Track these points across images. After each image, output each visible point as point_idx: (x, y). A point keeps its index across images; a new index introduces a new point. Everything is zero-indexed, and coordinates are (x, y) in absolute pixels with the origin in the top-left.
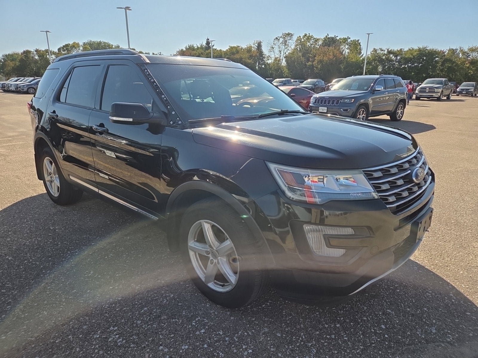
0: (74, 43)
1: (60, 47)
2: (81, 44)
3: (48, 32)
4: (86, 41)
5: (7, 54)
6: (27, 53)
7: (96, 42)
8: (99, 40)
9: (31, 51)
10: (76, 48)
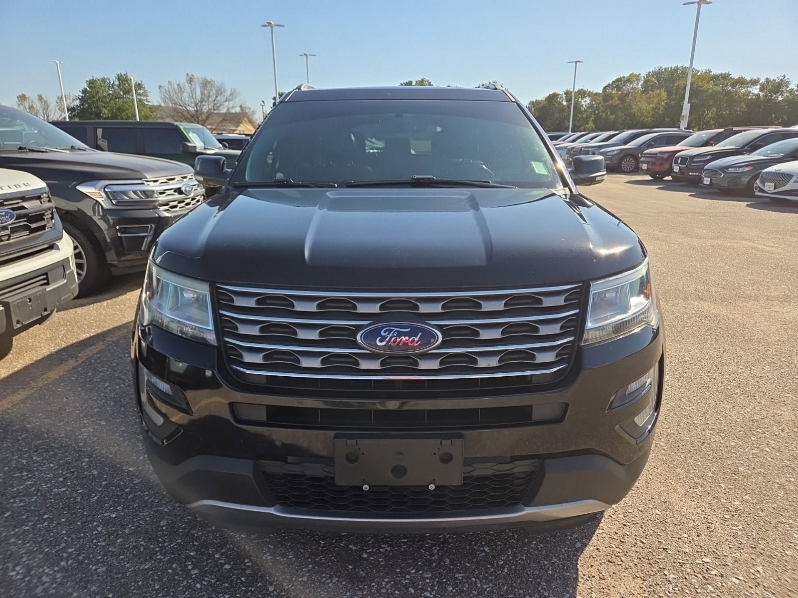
0: (632, 75)
1: (608, 84)
2: (644, 74)
3: (579, 61)
4: (652, 69)
5: (534, 101)
6: (552, 98)
7: (670, 69)
8: (674, 65)
9: (559, 94)
10: (632, 83)
